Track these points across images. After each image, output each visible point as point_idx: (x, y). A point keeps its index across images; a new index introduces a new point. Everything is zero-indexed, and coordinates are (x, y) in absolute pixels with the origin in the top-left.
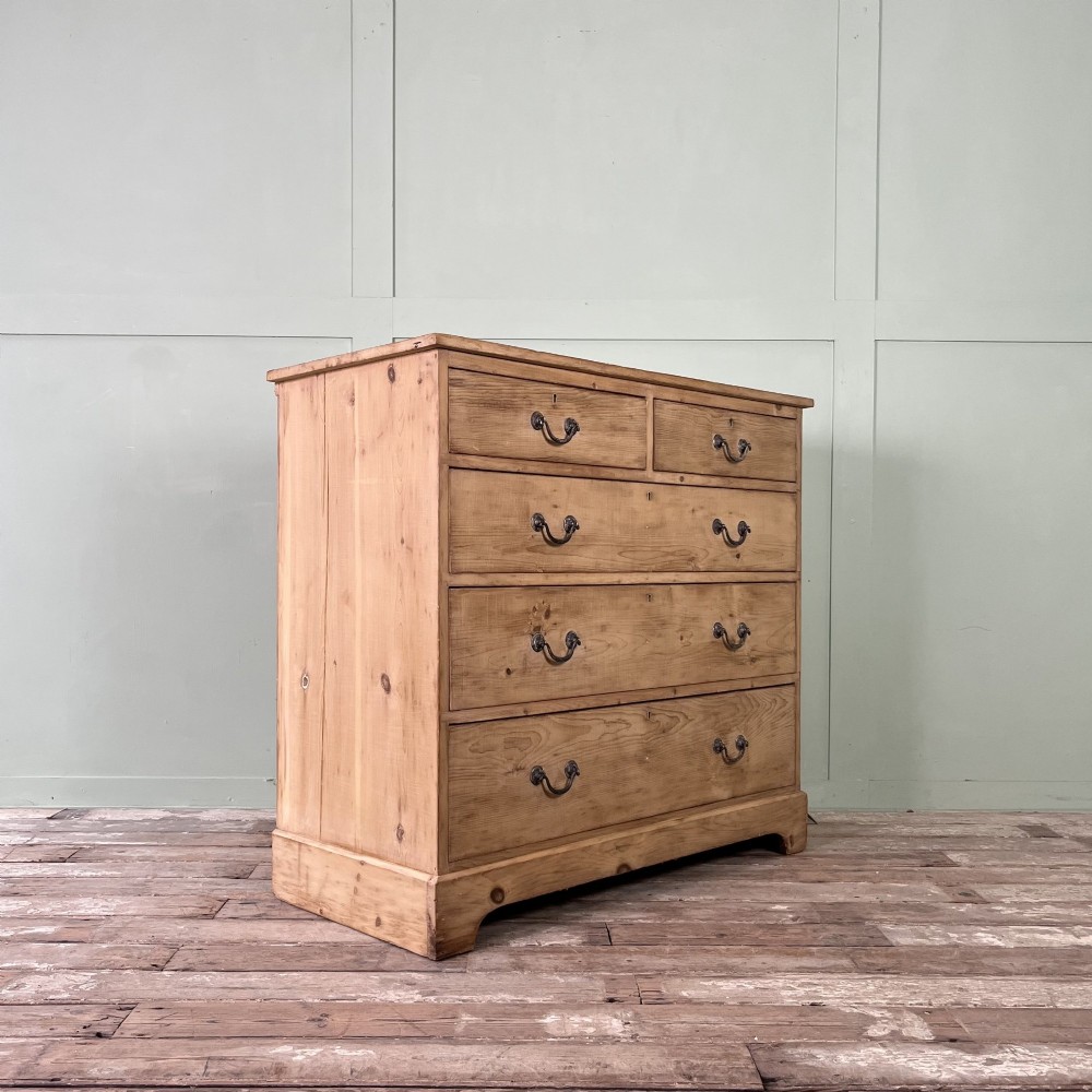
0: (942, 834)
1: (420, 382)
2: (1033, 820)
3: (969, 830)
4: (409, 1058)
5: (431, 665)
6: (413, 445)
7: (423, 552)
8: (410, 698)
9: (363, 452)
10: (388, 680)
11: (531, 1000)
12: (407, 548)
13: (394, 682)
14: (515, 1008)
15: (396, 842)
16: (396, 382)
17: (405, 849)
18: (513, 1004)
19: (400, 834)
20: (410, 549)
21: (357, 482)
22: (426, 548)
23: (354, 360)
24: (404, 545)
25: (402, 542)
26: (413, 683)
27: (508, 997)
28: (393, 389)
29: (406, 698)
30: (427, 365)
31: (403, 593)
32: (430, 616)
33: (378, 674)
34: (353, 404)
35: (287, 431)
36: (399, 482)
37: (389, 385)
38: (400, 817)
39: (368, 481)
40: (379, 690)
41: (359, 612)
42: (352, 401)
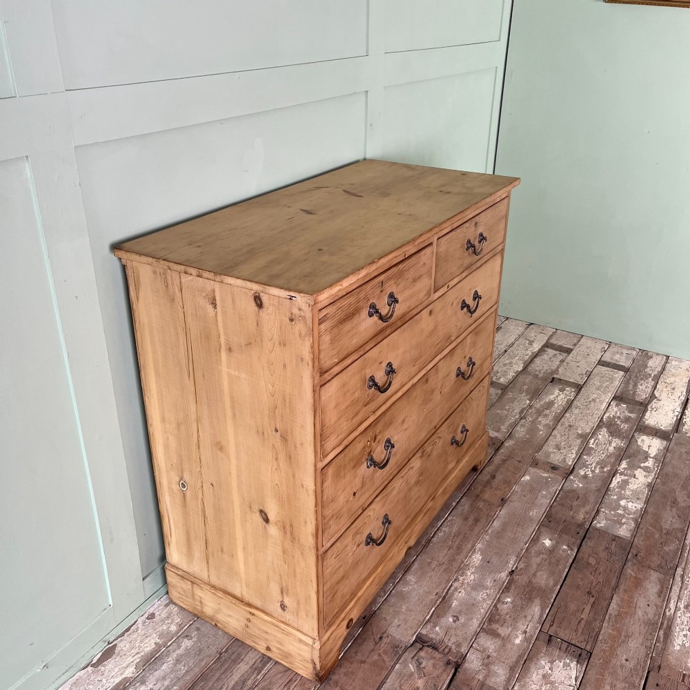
1: (291, 320)
5: (308, 521)
6: (285, 366)
7: (298, 446)
8: (289, 533)
9: (230, 350)
10: (266, 515)
12: (282, 437)
13: (271, 516)
15: (280, 610)
16: (264, 310)
17: (288, 616)
19: (283, 607)
20: (284, 439)
21: (224, 369)
22: (302, 444)
24: (279, 433)
25: (276, 430)
26: (291, 525)
28: (261, 314)
29: (285, 533)
30: (300, 310)
31: (278, 465)
32: (307, 490)
33: (256, 508)
34: (215, 308)
35: (140, 299)
36: (270, 387)
37: (256, 308)
38: (283, 597)
39: (237, 373)
40: (258, 518)
41: (233, 461)
42: (214, 304)
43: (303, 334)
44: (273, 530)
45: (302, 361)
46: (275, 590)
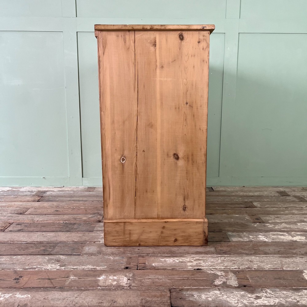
0: (253, 195)
1: (199, 42)
2: (282, 189)
3: (261, 194)
4: (42, 299)
6: (194, 67)
7: (199, 108)
8: (190, 161)
9: (162, 67)
10: (177, 155)
11: (98, 268)
12: (190, 106)
13: (181, 155)
14: (91, 272)
15: (183, 212)
16: (184, 41)
17: (187, 213)
18: (91, 270)
19: (184, 209)
20: (191, 106)
21: (158, 79)
22: (201, 106)
23: (163, 28)
24: (188, 105)
25: (187, 103)
26: (192, 155)
27: (90, 267)
28: (182, 43)
29: (188, 161)
30: (204, 36)
31: (187, 123)
32: (202, 131)
33: (171, 154)
34: (155, 47)
35: (106, 53)
36: (185, 80)
37: (180, 41)
38: (185, 203)
39: (165, 79)
40: (172, 159)
41: (159, 131)
42: (155, 45)
43: (205, 48)
44: (181, 163)
45: (203, 62)
46: (180, 199)
